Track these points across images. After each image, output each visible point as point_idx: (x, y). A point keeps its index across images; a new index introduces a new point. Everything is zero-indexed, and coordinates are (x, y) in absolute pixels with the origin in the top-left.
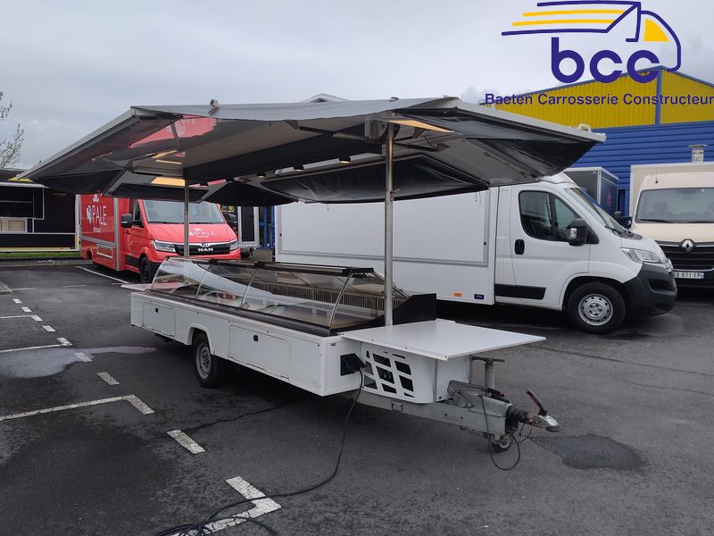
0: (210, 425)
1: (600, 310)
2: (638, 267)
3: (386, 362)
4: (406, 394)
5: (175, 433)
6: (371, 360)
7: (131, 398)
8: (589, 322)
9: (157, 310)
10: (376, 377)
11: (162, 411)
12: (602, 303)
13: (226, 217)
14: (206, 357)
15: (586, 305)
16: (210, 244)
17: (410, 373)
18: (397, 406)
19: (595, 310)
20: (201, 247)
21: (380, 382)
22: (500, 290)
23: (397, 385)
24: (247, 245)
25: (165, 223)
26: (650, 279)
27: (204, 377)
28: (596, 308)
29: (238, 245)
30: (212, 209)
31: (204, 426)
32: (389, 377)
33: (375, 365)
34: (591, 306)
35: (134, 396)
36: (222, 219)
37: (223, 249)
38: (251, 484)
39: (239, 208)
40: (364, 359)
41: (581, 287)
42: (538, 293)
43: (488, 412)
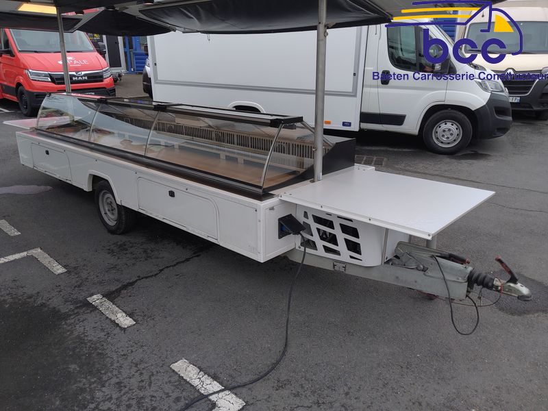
0: (132, 284)
1: (452, 134)
2: (487, 95)
3: (330, 225)
4: (351, 257)
5: (96, 299)
6: (311, 221)
7: (37, 252)
8: (440, 145)
9: (47, 153)
10: (316, 238)
11: (75, 268)
12: (454, 128)
13: (95, 44)
14: (111, 204)
15: (439, 130)
16: (83, 73)
17: (357, 236)
18: (339, 267)
19: (447, 134)
20: (75, 76)
21: (320, 244)
22: (365, 117)
23: (342, 247)
24: (116, 70)
25: (36, 52)
26: (495, 106)
27: (112, 223)
28: (448, 133)
29: (109, 73)
30: (81, 37)
31: (125, 287)
32: (333, 239)
33: (314, 226)
34: (444, 131)
35: (39, 250)
36: (92, 47)
37: (97, 78)
38: (201, 370)
39: (104, 37)
40: (301, 219)
41: (437, 113)
42: (399, 120)
43: (447, 277)
